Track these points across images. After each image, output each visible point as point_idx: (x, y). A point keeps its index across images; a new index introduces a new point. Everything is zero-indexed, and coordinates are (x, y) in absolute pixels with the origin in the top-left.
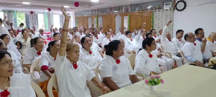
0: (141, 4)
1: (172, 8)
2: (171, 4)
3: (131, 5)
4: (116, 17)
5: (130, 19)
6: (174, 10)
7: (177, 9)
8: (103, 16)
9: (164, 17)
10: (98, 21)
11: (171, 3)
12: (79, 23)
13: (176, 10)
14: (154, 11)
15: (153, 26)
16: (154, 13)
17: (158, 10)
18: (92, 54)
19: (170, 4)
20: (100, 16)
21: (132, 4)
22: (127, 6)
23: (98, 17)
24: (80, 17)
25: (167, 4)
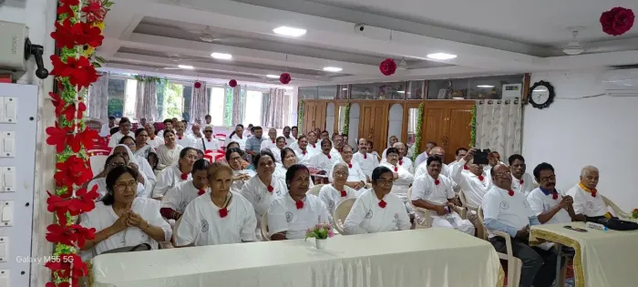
0: (452, 81)
1: (520, 100)
2: (520, 89)
3: (428, 82)
4: (392, 109)
5: (423, 115)
6: (526, 103)
7: (532, 102)
8: (360, 104)
9: (501, 120)
10: (351, 116)
11: (520, 85)
12: (306, 116)
13: (530, 105)
14: (478, 101)
15: (475, 140)
16: (479, 106)
17: (486, 101)
18: (274, 191)
19: (516, 87)
20: (356, 102)
21: (429, 79)
22: (419, 83)
23: (350, 105)
24: (309, 101)
25: (511, 88)
